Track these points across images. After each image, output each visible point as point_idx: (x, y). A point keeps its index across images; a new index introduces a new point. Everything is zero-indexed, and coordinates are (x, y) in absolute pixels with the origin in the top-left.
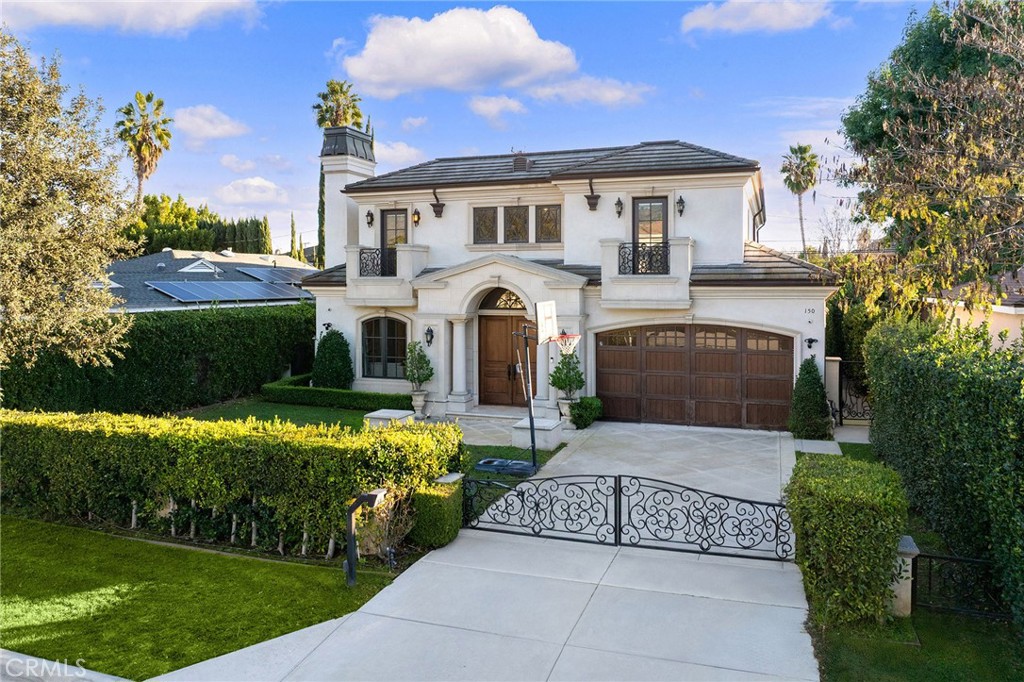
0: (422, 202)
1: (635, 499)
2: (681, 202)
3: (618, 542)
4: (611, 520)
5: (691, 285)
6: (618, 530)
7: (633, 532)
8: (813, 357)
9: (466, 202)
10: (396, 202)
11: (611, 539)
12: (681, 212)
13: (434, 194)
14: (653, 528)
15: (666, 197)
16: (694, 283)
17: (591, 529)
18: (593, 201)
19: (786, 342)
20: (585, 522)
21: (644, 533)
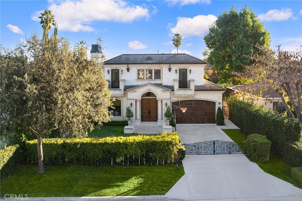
0: (123, 68)
1: (217, 145)
2: (190, 70)
3: (214, 154)
4: (213, 149)
5: (195, 91)
6: (214, 151)
7: (217, 151)
8: (220, 107)
9: (136, 68)
10: (116, 68)
11: (213, 153)
12: (190, 73)
13: (128, 66)
14: (220, 150)
15: (187, 69)
16: (195, 90)
17: (209, 152)
18: (170, 70)
19: (214, 103)
20: (208, 151)
21: (219, 151)
